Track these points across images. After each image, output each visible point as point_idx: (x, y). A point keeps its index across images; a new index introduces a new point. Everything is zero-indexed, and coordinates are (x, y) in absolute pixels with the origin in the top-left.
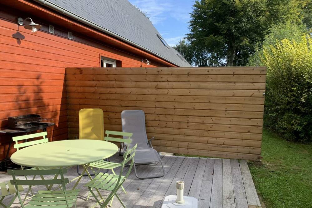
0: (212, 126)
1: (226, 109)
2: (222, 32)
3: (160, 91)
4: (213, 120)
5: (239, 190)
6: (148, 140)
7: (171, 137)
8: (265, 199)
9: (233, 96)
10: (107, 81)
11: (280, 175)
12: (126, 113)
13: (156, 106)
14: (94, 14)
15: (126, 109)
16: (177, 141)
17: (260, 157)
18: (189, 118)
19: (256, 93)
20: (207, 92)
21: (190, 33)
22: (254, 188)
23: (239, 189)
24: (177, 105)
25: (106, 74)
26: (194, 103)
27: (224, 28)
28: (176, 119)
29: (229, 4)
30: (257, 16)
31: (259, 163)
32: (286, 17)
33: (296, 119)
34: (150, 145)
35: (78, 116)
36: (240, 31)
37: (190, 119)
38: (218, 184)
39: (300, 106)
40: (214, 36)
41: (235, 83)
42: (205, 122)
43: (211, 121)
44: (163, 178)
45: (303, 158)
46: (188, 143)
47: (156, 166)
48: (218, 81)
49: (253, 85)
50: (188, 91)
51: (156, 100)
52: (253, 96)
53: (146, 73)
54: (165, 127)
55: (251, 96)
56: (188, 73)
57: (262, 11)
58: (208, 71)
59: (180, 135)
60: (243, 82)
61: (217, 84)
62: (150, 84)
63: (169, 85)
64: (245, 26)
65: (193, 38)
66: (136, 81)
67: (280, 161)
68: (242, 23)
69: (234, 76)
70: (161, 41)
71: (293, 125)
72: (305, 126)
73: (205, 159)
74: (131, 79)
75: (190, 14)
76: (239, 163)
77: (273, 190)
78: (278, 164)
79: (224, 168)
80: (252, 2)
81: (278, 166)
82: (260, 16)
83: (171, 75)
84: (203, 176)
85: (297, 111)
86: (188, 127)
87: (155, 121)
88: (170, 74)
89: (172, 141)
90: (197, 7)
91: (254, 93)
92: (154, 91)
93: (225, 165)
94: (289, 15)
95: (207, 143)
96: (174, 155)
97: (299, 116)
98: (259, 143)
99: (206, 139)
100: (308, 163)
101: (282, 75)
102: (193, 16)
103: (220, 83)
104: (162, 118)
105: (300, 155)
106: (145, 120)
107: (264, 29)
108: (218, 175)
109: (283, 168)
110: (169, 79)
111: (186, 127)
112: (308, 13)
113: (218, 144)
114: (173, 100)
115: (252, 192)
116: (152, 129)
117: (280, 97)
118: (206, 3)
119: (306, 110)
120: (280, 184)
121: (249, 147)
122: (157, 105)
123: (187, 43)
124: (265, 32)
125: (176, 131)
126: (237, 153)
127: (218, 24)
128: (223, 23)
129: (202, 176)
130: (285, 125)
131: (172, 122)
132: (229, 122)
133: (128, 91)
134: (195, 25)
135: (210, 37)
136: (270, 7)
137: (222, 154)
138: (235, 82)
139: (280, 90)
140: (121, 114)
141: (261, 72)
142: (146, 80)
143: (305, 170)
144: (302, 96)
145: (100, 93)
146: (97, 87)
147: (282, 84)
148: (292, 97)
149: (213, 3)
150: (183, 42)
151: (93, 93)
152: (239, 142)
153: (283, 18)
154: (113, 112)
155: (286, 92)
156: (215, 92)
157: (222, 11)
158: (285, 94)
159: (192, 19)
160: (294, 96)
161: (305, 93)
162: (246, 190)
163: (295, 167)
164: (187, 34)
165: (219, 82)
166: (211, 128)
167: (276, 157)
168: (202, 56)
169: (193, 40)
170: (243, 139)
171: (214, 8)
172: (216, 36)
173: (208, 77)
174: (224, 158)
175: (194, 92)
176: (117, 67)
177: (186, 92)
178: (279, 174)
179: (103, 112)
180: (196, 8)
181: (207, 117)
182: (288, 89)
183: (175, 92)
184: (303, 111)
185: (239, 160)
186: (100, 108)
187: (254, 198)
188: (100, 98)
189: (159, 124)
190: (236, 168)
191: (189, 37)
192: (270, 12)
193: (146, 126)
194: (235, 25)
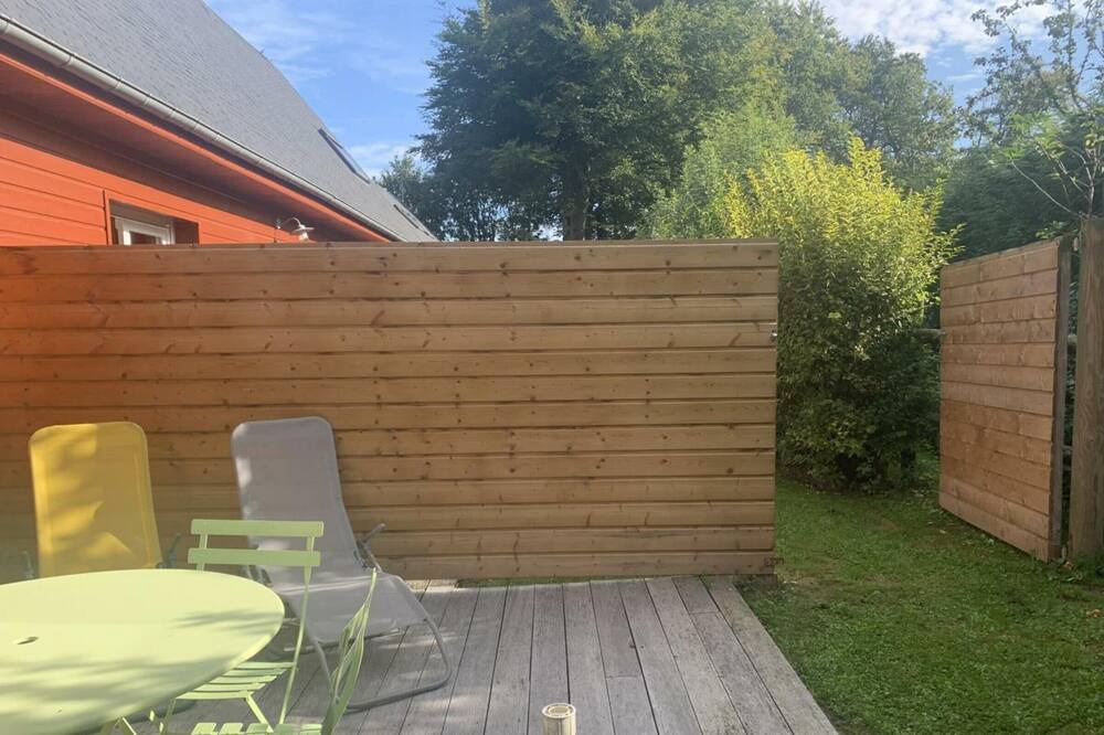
0: (603, 460)
1: (649, 397)
2: (544, 133)
3: (393, 339)
4: (603, 440)
5: (753, 700)
6: (356, 537)
7: (450, 515)
8: (841, 718)
9: (670, 346)
10: (155, 301)
11: (851, 618)
12: (249, 432)
13: (379, 397)
14: (68, 20)
15: (251, 418)
16: (473, 530)
17: (772, 559)
18: (514, 438)
19: (749, 333)
20: (577, 337)
21: (430, 132)
22: (797, 683)
23: (748, 695)
24: (466, 390)
25: (150, 275)
26: (530, 380)
27: (549, 116)
28: (467, 442)
29: (562, 37)
30: (655, 83)
31: (769, 580)
32: (740, 90)
33: (842, 416)
34: (365, 556)
35: (27, 460)
36: (603, 129)
37: (522, 441)
38: (668, 684)
39: (851, 372)
40: (519, 144)
41: (677, 299)
42: (575, 448)
43: (597, 444)
44: (448, 688)
45: (890, 546)
46: (518, 535)
47: (403, 645)
48: (615, 293)
49: (735, 304)
50: (506, 333)
51: (377, 374)
52: (737, 343)
53: (329, 267)
54: (424, 478)
55: (731, 346)
56: (503, 266)
57: (667, 69)
58: (578, 258)
59: (483, 505)
60: (700, 295)
61: (612, 304)
62: (350, 308)
63: (428, 311)
64: (620, 116)
65: (441, 149)
66: (288, 300)
67: (827, 563)
68: (606, 104)
69: (668, 273)
70: (339, 154)
71: (834, 436)
72: (871, 436)
73: (583, 588)
74: (265, 292)
75: (430, 64)
76: (708, 589)
77: (853, 677)
78: (828, 577)
79: (665, 615)
80: (638, 37)
81: (828, 583)
82: (663, 83)
83: (437, 271)
84: (601, 658)
85: (844, 391)
86: (512, 471)
87: (381, 459)
88: (434, 268)
89: (452, 530)
90: (452, 41)
91: (740, 334)
92: (369, 337)
93: (664, 601)
94: (748, 86)
95: (588, 526)
96: (460, 586)
97: (851, 407)
98: (765, 510)
99: (581, 511)
100: (911, 561)
101: (796, 272)
102: (440, 72)
103: (620, 300)
104: (409, 443)
105: (876, 536)
106: (338, 457)
107: (675, 127)
108: (655, 647)
109: (846, 588)
110: (430, 290)
111: (507, 473)
112: (794, 83)
113: (625, 527)
114: (450, 371)
115: (795, 696)
116: (369, 492)
117: (788, 347)
118: (486, 27)
119: (870, 385)
120: (867, 650)
121: (733, 529)
122: (385, 391)
123: (423, 167)
124: (681, 136)
125: (467, 491)
126: (694, 554)
127: (529, 104)
128: (544, 102)
129: (597, 659)
130: (809, 439)
131: (451, 455)
132: (660, 444)
133: (254, 340)
134: (446, 104)
135: (507, 149)
136: (691, 57)
137: (643, 563)
138: (675, 296)
139: (788, 322)
140: (229, 439)
141: (759, 258)
142: (332, 292)
143: (920, 589)
144: (855, 337)
145: (123, 355)
146: (112, 329)
147: (795, 301)
148: (828, 343)
149: (506, 32)
150: (406, 163)
151: (91, 355)
152: (698, 513)
153: (732, 92)
154: (190, 433)
155: (810, 328)
156: (603, 335)
157: (541, 59)
158: (804, 336)
159: (434, 83)
160: (833, 339)
161: (864, 330)
162: (775, 693)
163: (881, 580)
164: (420, 135)
165: (617, 297)
166: (598, 467)
167: (811, 554)
168: (476, 216)
169: (443, 156)
170: (713, 501)
171: (512, 47)
172: (524, 147)
173: (579, 279)
174: (652, 576)
175: (527, 338)
176: (177, 241)
177: (501, 337)
178: (844, 614)
179: (146, 433)
180: (447, 45)
181: (583, 427)
182: (816, 319)
183: (456, 338)
184: (863, 390)
185: (705, 579)
186: (126, 419)
187: (814, 723)
188: (124, 375)
189: (395, 470)
190: (706, 611)
191: (430, 147)
192: (689, 72)
193: (344, 481)
194: (586, 109)
